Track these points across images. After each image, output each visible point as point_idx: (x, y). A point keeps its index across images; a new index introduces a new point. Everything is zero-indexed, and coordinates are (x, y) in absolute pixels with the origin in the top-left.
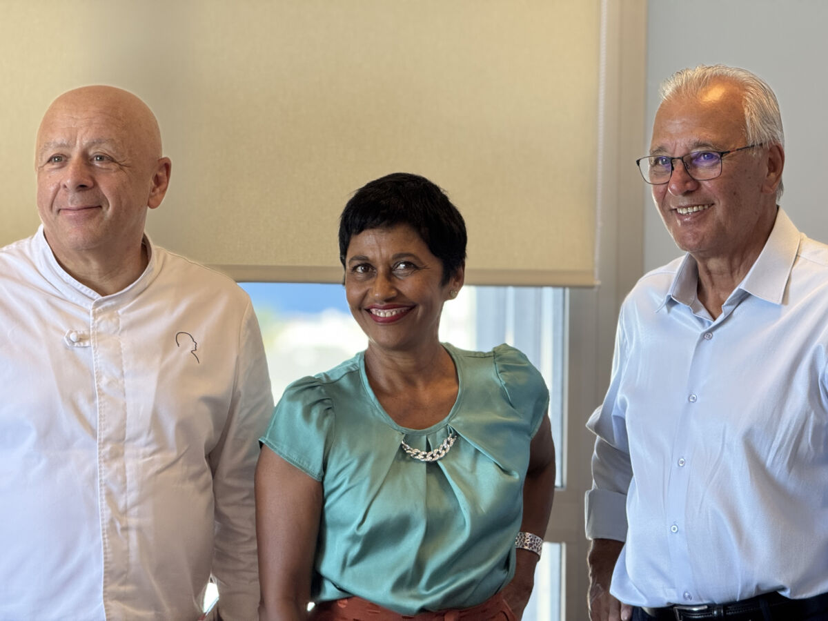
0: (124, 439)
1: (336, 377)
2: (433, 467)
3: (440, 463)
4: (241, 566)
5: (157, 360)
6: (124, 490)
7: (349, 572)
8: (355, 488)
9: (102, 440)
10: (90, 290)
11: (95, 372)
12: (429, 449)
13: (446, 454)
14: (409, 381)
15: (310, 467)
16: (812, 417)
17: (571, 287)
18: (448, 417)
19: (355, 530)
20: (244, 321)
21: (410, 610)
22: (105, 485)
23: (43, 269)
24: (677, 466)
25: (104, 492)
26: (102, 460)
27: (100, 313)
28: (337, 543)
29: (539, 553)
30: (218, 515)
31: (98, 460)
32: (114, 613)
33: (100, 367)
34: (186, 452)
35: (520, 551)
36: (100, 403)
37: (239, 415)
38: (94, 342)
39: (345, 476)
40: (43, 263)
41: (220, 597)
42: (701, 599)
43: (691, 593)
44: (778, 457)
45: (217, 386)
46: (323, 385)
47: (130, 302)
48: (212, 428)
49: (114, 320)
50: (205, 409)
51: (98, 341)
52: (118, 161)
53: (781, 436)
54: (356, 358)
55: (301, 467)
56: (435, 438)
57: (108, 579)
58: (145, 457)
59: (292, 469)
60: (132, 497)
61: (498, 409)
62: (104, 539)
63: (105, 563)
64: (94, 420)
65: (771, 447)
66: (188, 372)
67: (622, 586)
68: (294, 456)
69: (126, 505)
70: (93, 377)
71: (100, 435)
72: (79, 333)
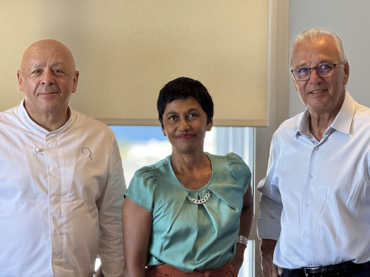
0: (60, 194)
1: (158, 167)
2: (201, 206)
3: (204, 205)
4: (111, 250)
5: (74, 159)
6: (60, 217)
7: (164, 252)
8: (167, 215)
9: (50, 195)
10: (44, 129)
11: (47, 165)
12: (199, 199)
13: (207, 201)
14: (190, 169)
15: (147, 206)
16: (365, 184)
17: (257, 127)
18: (207, 185)
19: (167, 234)
20: (112, 143)
21: (190, 270)
22: (52, 214)
23: (23, 120)
24: (305, 206)
25: (51, 218)
26: (51, 203)
27: (49, 139)
28: (158, 240)
29: (246, 245)
30: (101, 228)
31: (49, 204)
32: (56, 271)
33: (49, 163)
34: (87, 200)
35: (238, 243)
36: (49, 179)
37: (111, 183)
38: (46, 152)
39: (162, 210)
40: (23, 118)
41: (102, 264)
42: (316, 265)
43: (312, 263)
44: (351, 202)
45: (100, 171)
46: (152, 170)
47: (62, 134)
48: (98, 189)
49: (55, 142)
50: (95, 181)
51: (48, 152)
52: (64, 72)
53: (352, 193)
54: (166, 158)
55: (143, 206)
56: (202, 193)
57: (53, 256)
58: (69, 202)
59: (138, 207)
60: (64, 220)
61: (229, 181)
62: (52, 238)
63: (52, 249)
64: (47, 187)
65: (348, 197)
66: (87, 165)
67: (278, 259)
68: (140, 202)
69: (61, 224)
70: (46, 168)
71: (50, 193)
72: (39, 148)
